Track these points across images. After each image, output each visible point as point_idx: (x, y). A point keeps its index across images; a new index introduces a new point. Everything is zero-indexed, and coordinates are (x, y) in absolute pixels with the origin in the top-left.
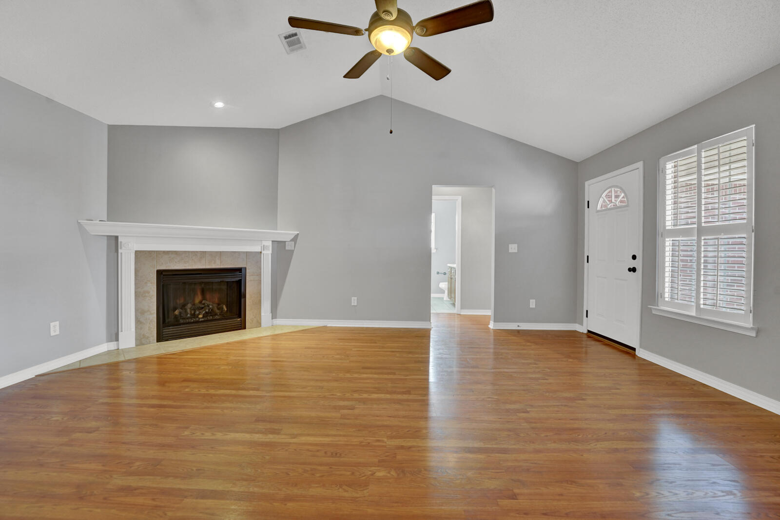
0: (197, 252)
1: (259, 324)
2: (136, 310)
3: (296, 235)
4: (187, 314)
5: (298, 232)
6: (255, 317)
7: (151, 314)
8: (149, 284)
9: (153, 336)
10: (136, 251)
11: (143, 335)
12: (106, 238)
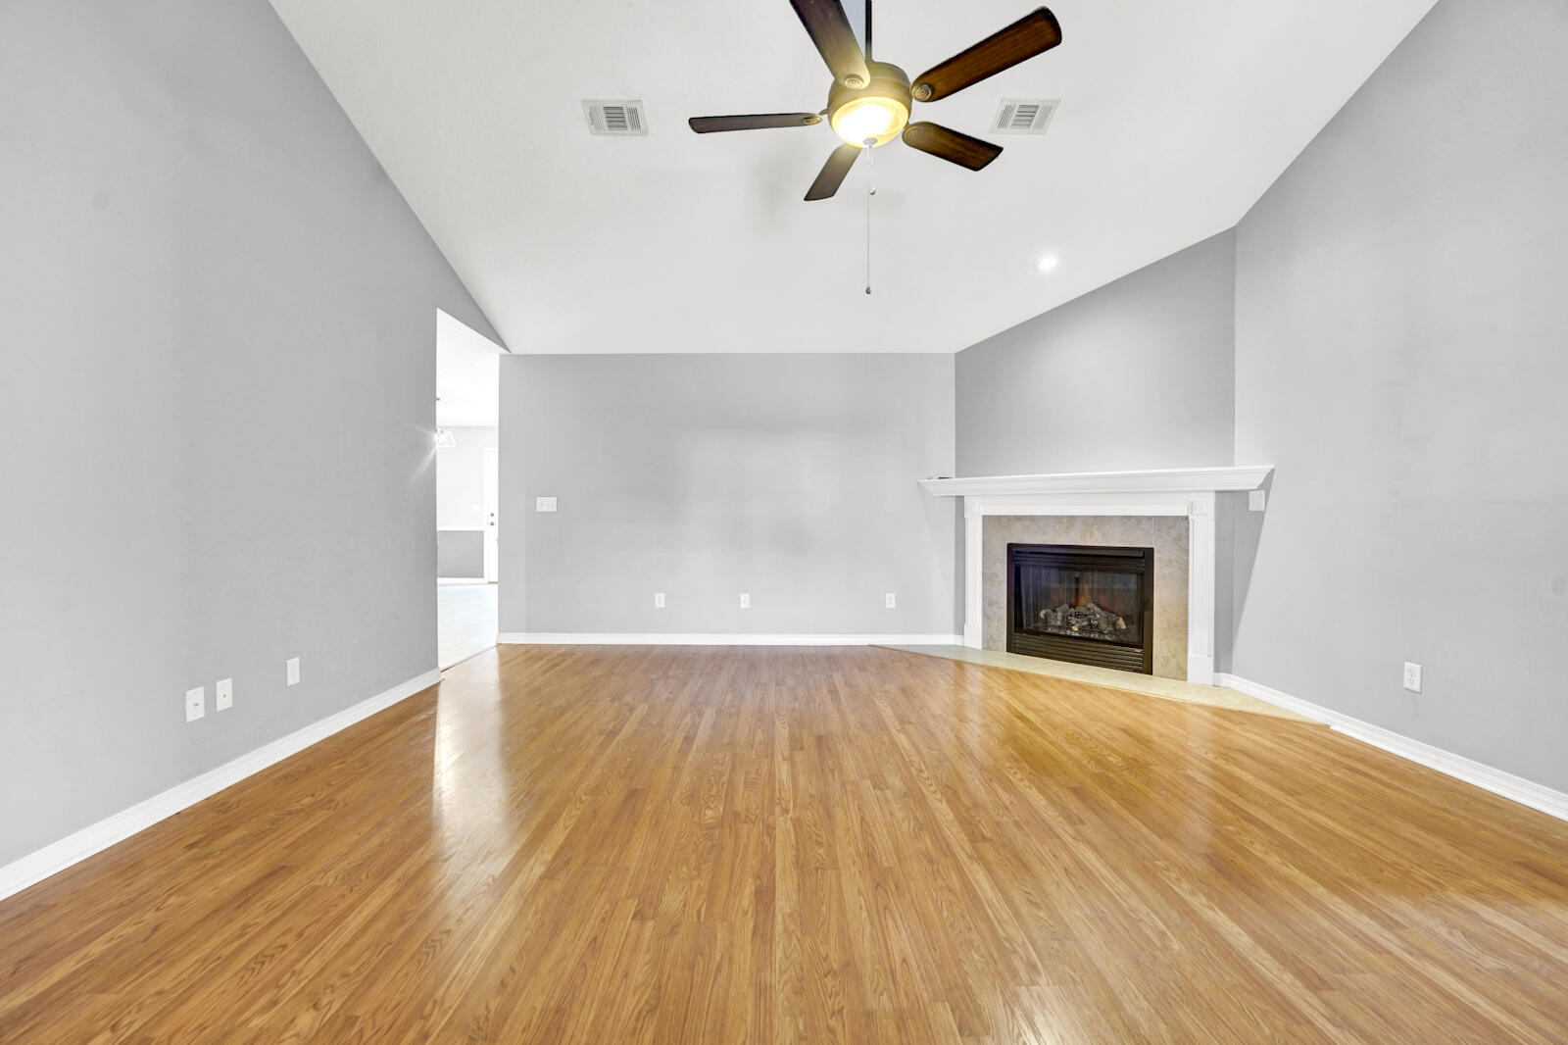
0: (1062, 517)
1: (1181, 673)
2: (984, 599)
3: (1269, 473)
4: (1056, 620)
5: (1273, 467)
6: (1173, 656)
7: (1000, 608)
8: (998, 564)
9: (1002, 641)
10: (984, 517)
11: (991, 636)
12: (954, 499)
